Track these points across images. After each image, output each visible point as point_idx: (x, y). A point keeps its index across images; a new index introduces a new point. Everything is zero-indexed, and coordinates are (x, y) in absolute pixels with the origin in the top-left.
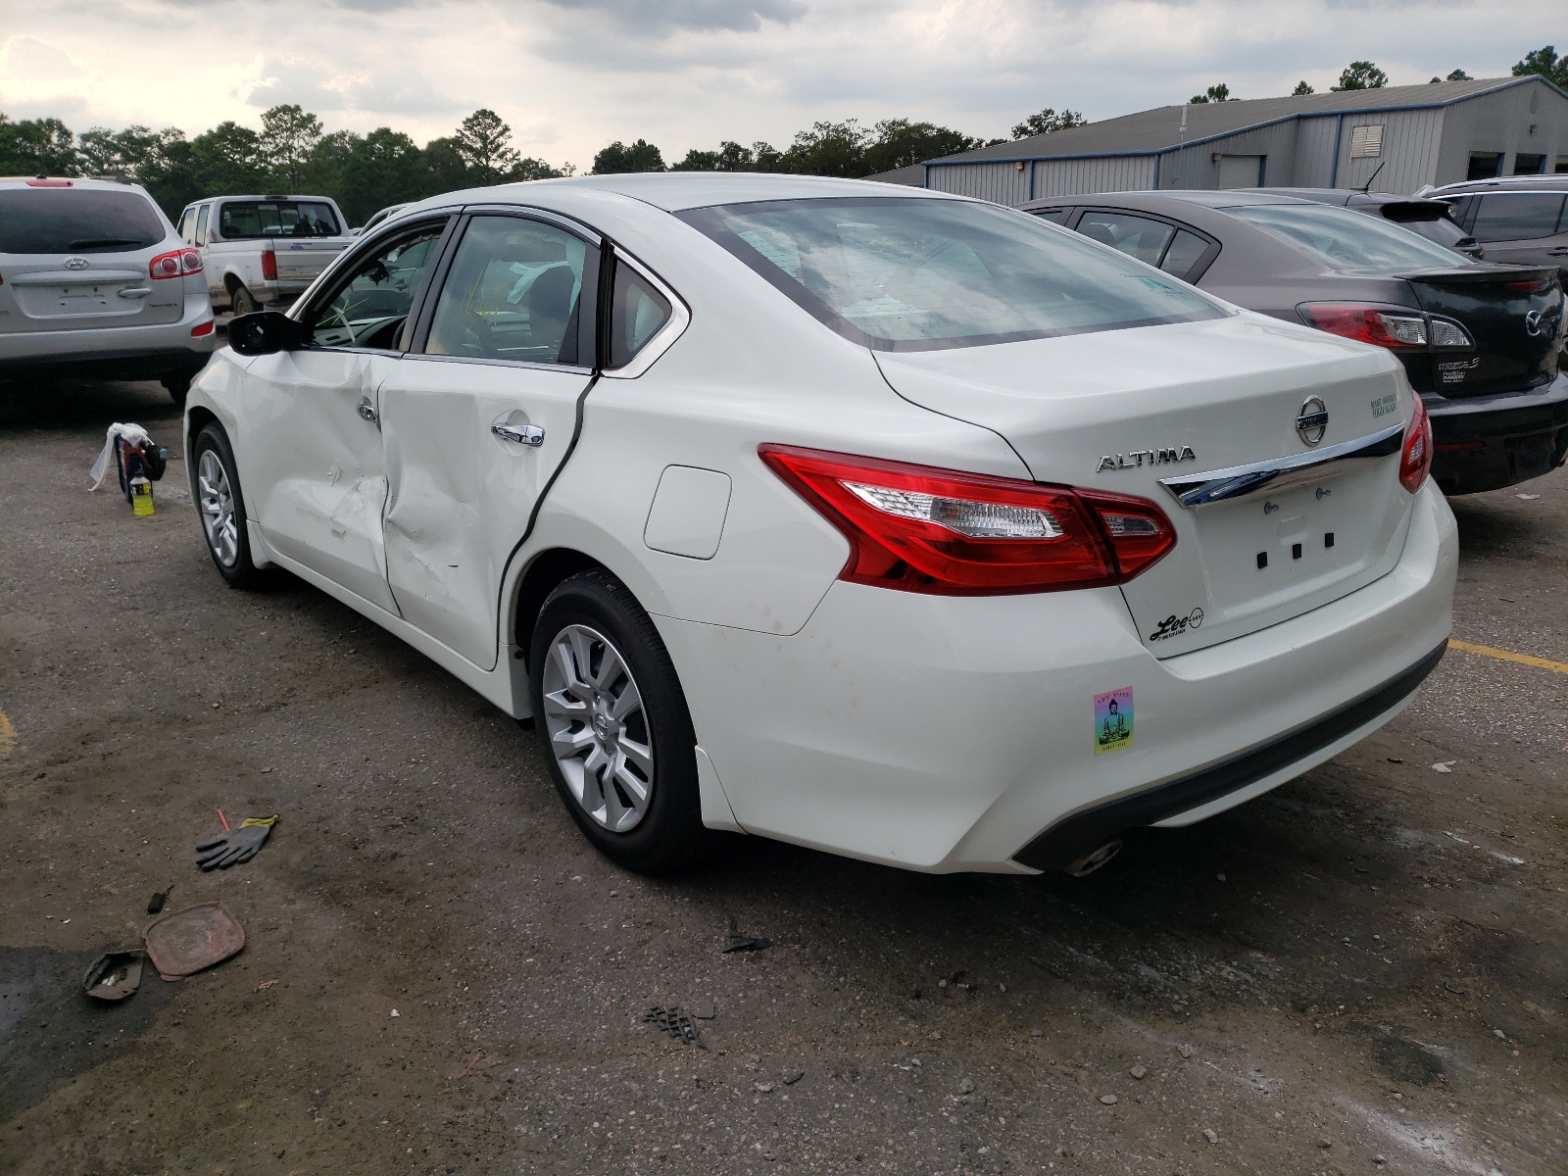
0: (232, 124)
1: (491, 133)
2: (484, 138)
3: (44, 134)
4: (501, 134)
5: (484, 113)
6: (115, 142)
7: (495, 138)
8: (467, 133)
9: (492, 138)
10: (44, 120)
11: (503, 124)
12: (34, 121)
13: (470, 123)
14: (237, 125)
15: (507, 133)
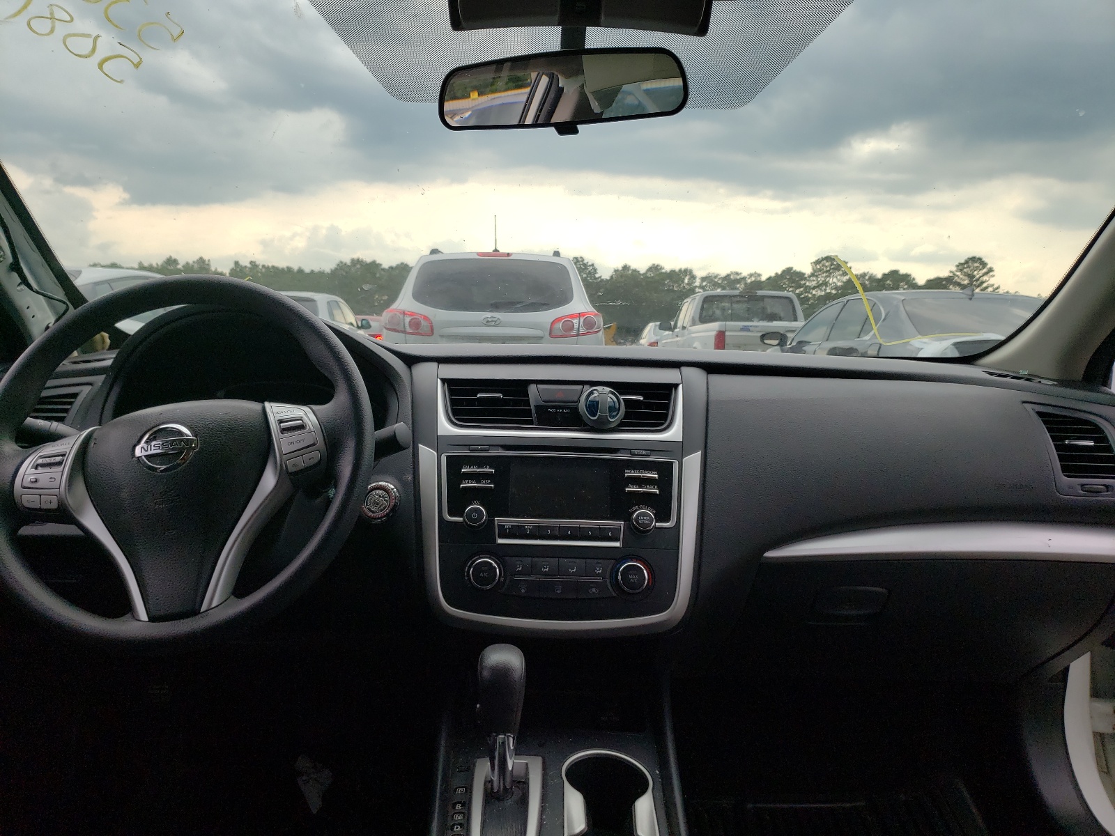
0: (792, 268)
1: (977, 274)
2: (971, 277)
3: (681, 277)
4: (986, 274)
5: (973, 259)
6: (720, 282)
7: (980, 277)
8: (958, 273)
9: (978, 276)
10: (683, 269)
11: (988, 266)
12: (677, 270)
13: (961, 267)
14: (794, 269)
15: (991, 274)
